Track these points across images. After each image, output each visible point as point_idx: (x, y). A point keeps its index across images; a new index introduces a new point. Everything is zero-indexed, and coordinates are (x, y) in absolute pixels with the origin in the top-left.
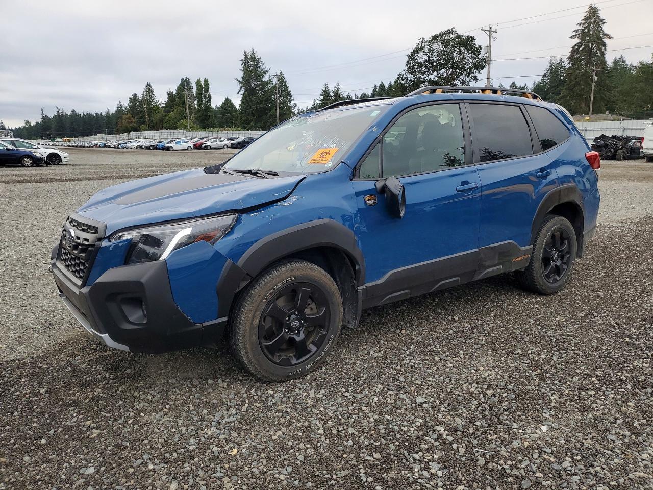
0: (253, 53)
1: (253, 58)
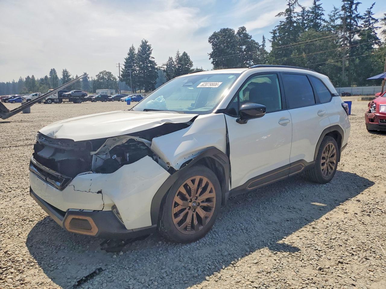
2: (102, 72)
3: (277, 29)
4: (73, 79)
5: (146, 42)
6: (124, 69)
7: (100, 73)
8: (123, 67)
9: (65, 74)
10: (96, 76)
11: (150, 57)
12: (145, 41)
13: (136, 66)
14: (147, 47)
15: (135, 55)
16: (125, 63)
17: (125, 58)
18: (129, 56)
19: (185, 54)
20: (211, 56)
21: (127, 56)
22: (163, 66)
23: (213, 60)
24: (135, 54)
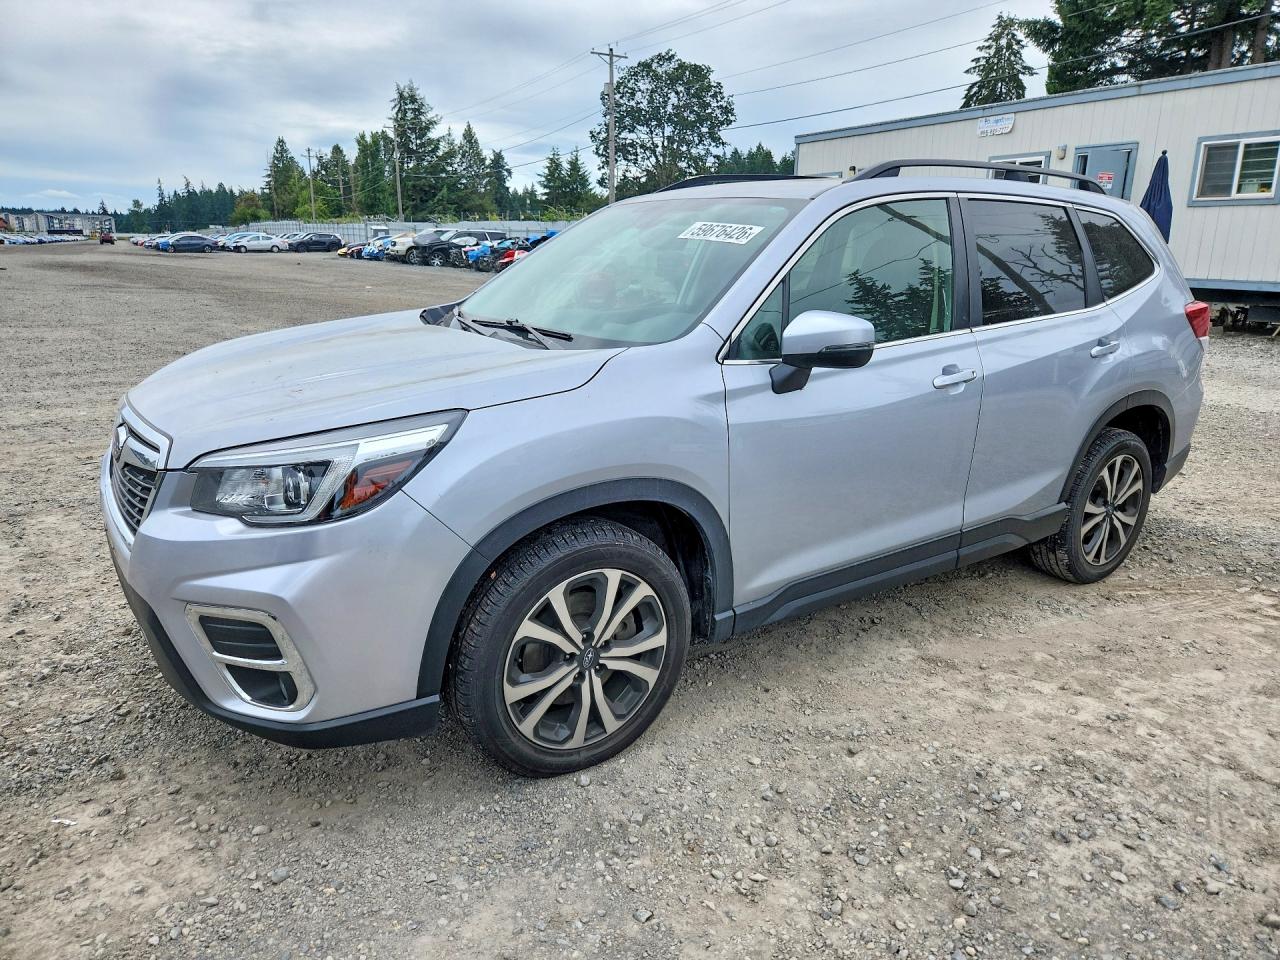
0: (411, 89)
1: (413, 99)
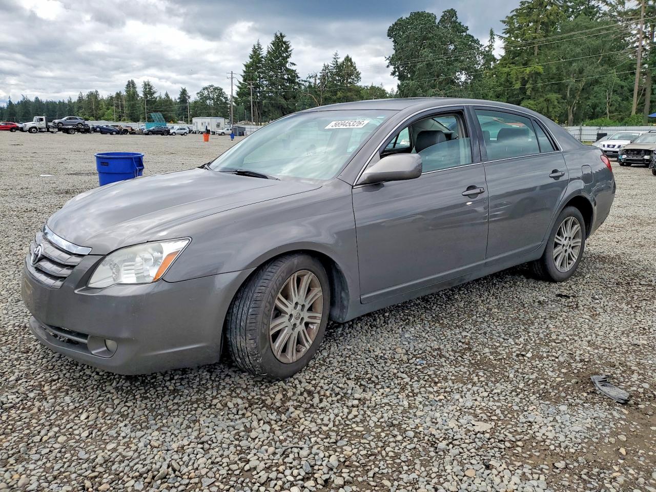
2: (207, 88)
3: (515, 15)
4: (160, 97)
5: (282, 36)
6: (243, 82)
7: (204, 89)
8: (241, 80)
9: (148, 90)
10: (198, 93)
11: (287, 62)
12: (281, 34)
13: (262, 78)
14: (284, 46)
15: (263, 59)
16: (245, 72)
17: (245, 63)
18: (251, 60)
19: (348, 59)
20: (390, 62)
21: (248, 60)
22: (309, 79)
23: (393, 70)
24: (262, 57)
